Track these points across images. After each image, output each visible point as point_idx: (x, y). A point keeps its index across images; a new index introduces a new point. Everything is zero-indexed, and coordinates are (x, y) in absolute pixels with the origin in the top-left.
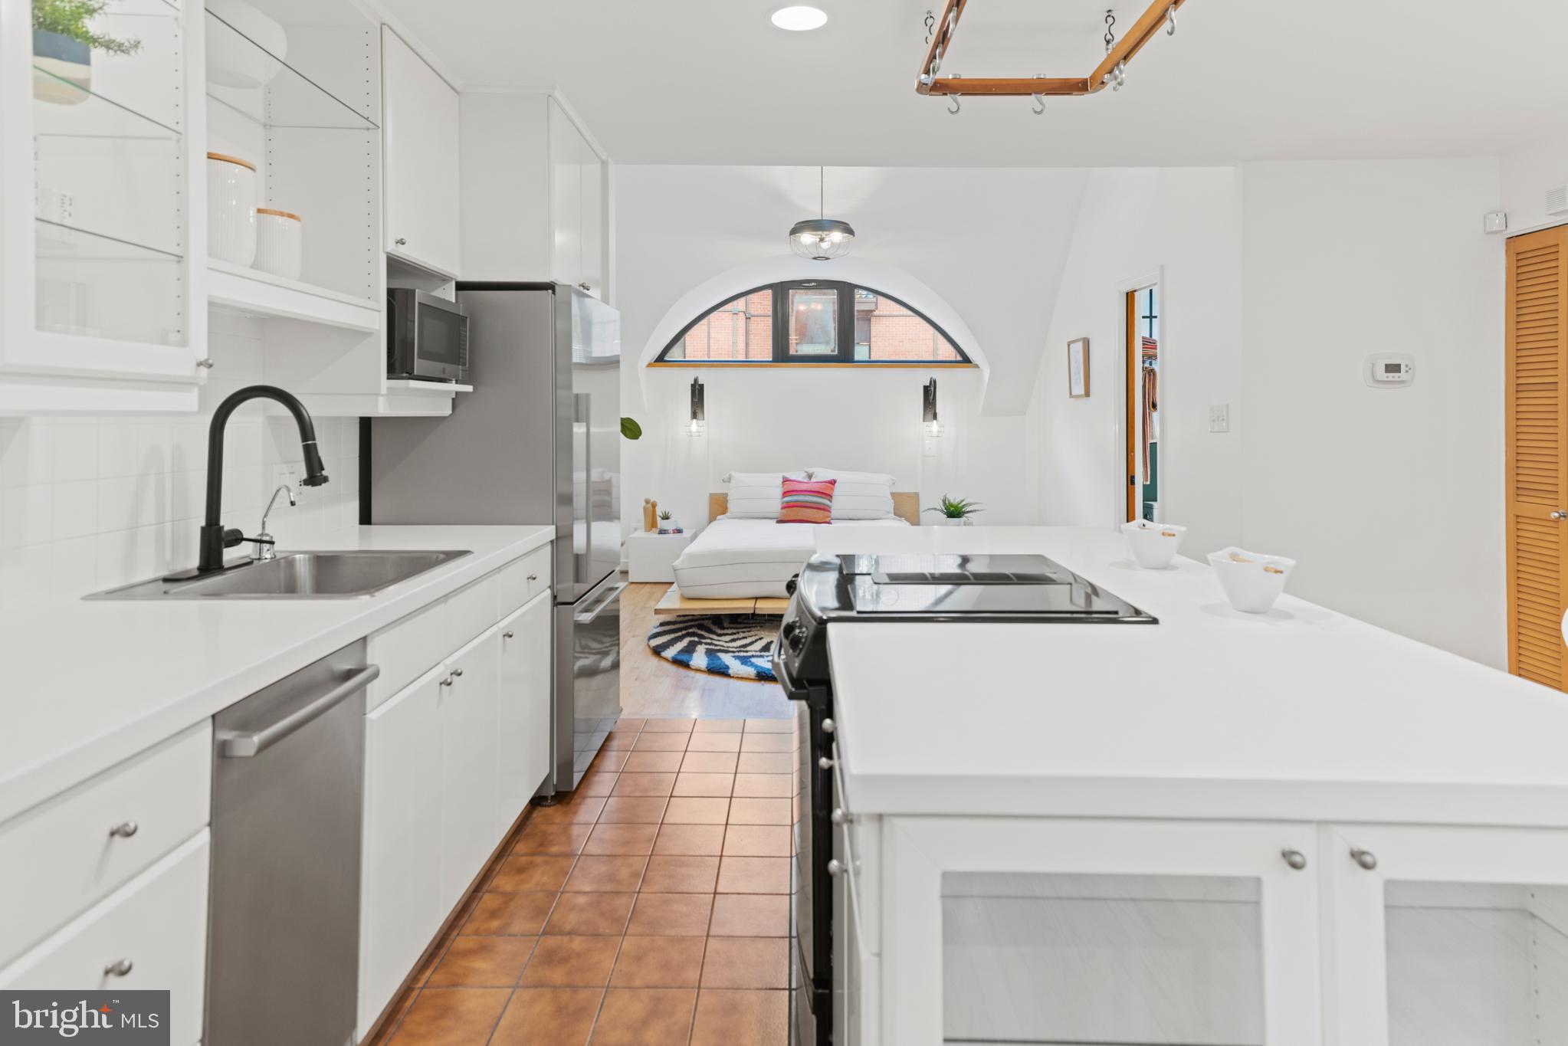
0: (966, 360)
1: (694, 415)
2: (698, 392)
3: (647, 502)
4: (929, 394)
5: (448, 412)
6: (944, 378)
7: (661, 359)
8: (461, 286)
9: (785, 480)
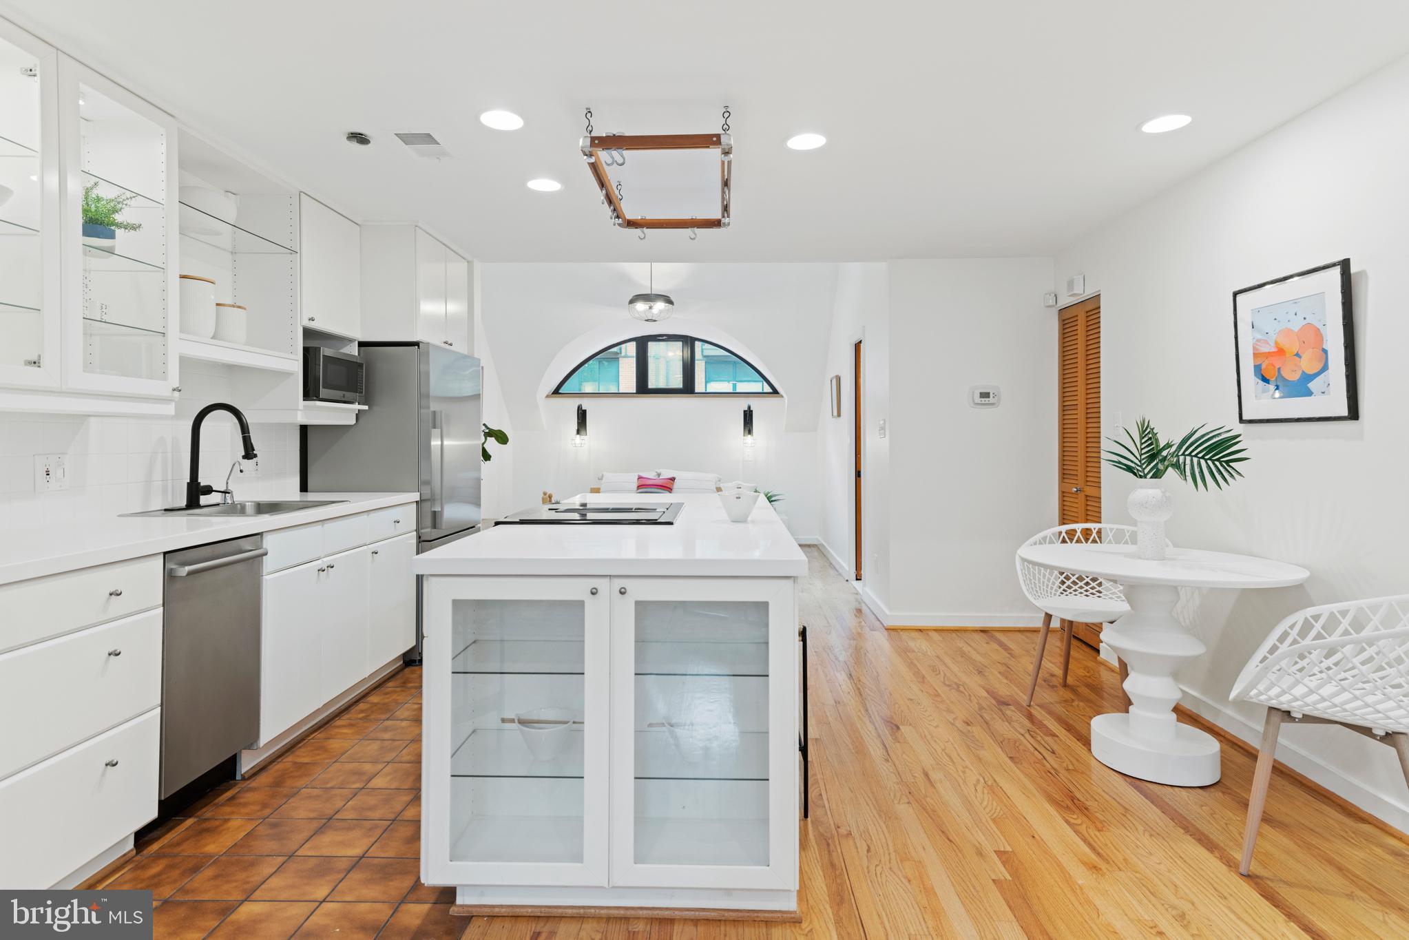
0: (775, 392)
1: (578, 432)
2: (582, 415)
3: (545, 494)
4: (748, 416)
5: (351, 421)
6: (757, 405)
7: (556, 392)
8: (362, 344)
9: (640, 478)
